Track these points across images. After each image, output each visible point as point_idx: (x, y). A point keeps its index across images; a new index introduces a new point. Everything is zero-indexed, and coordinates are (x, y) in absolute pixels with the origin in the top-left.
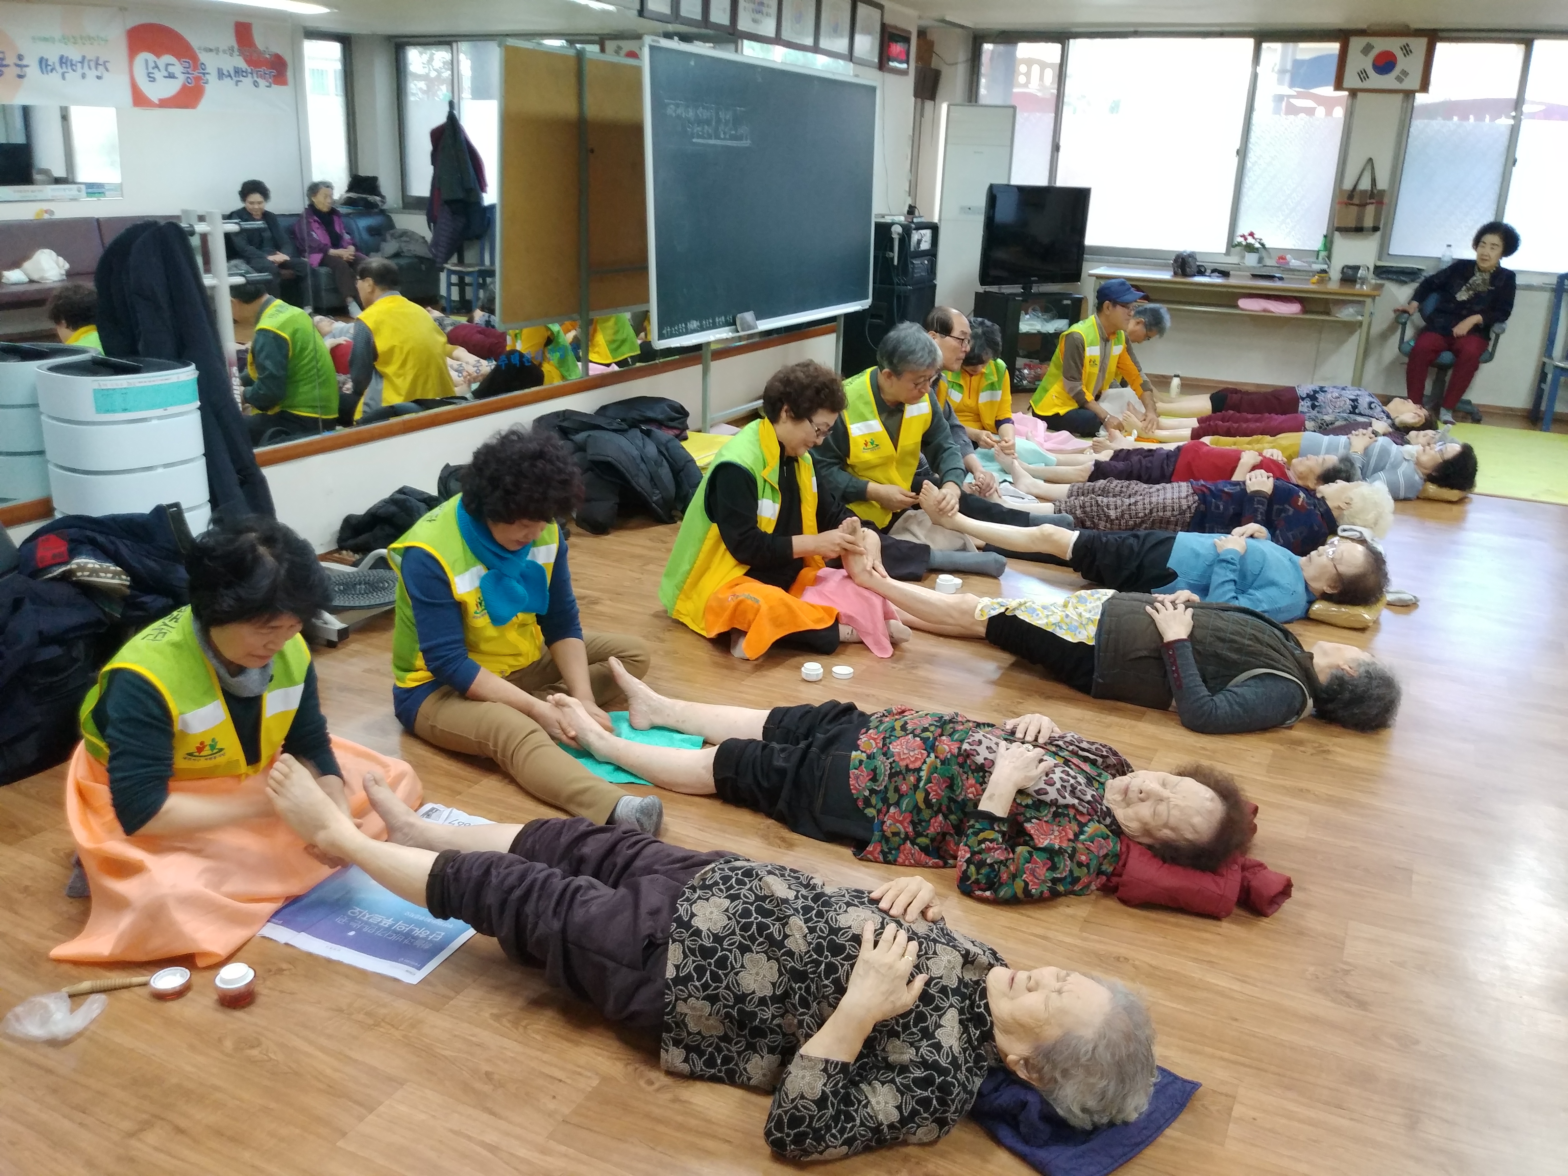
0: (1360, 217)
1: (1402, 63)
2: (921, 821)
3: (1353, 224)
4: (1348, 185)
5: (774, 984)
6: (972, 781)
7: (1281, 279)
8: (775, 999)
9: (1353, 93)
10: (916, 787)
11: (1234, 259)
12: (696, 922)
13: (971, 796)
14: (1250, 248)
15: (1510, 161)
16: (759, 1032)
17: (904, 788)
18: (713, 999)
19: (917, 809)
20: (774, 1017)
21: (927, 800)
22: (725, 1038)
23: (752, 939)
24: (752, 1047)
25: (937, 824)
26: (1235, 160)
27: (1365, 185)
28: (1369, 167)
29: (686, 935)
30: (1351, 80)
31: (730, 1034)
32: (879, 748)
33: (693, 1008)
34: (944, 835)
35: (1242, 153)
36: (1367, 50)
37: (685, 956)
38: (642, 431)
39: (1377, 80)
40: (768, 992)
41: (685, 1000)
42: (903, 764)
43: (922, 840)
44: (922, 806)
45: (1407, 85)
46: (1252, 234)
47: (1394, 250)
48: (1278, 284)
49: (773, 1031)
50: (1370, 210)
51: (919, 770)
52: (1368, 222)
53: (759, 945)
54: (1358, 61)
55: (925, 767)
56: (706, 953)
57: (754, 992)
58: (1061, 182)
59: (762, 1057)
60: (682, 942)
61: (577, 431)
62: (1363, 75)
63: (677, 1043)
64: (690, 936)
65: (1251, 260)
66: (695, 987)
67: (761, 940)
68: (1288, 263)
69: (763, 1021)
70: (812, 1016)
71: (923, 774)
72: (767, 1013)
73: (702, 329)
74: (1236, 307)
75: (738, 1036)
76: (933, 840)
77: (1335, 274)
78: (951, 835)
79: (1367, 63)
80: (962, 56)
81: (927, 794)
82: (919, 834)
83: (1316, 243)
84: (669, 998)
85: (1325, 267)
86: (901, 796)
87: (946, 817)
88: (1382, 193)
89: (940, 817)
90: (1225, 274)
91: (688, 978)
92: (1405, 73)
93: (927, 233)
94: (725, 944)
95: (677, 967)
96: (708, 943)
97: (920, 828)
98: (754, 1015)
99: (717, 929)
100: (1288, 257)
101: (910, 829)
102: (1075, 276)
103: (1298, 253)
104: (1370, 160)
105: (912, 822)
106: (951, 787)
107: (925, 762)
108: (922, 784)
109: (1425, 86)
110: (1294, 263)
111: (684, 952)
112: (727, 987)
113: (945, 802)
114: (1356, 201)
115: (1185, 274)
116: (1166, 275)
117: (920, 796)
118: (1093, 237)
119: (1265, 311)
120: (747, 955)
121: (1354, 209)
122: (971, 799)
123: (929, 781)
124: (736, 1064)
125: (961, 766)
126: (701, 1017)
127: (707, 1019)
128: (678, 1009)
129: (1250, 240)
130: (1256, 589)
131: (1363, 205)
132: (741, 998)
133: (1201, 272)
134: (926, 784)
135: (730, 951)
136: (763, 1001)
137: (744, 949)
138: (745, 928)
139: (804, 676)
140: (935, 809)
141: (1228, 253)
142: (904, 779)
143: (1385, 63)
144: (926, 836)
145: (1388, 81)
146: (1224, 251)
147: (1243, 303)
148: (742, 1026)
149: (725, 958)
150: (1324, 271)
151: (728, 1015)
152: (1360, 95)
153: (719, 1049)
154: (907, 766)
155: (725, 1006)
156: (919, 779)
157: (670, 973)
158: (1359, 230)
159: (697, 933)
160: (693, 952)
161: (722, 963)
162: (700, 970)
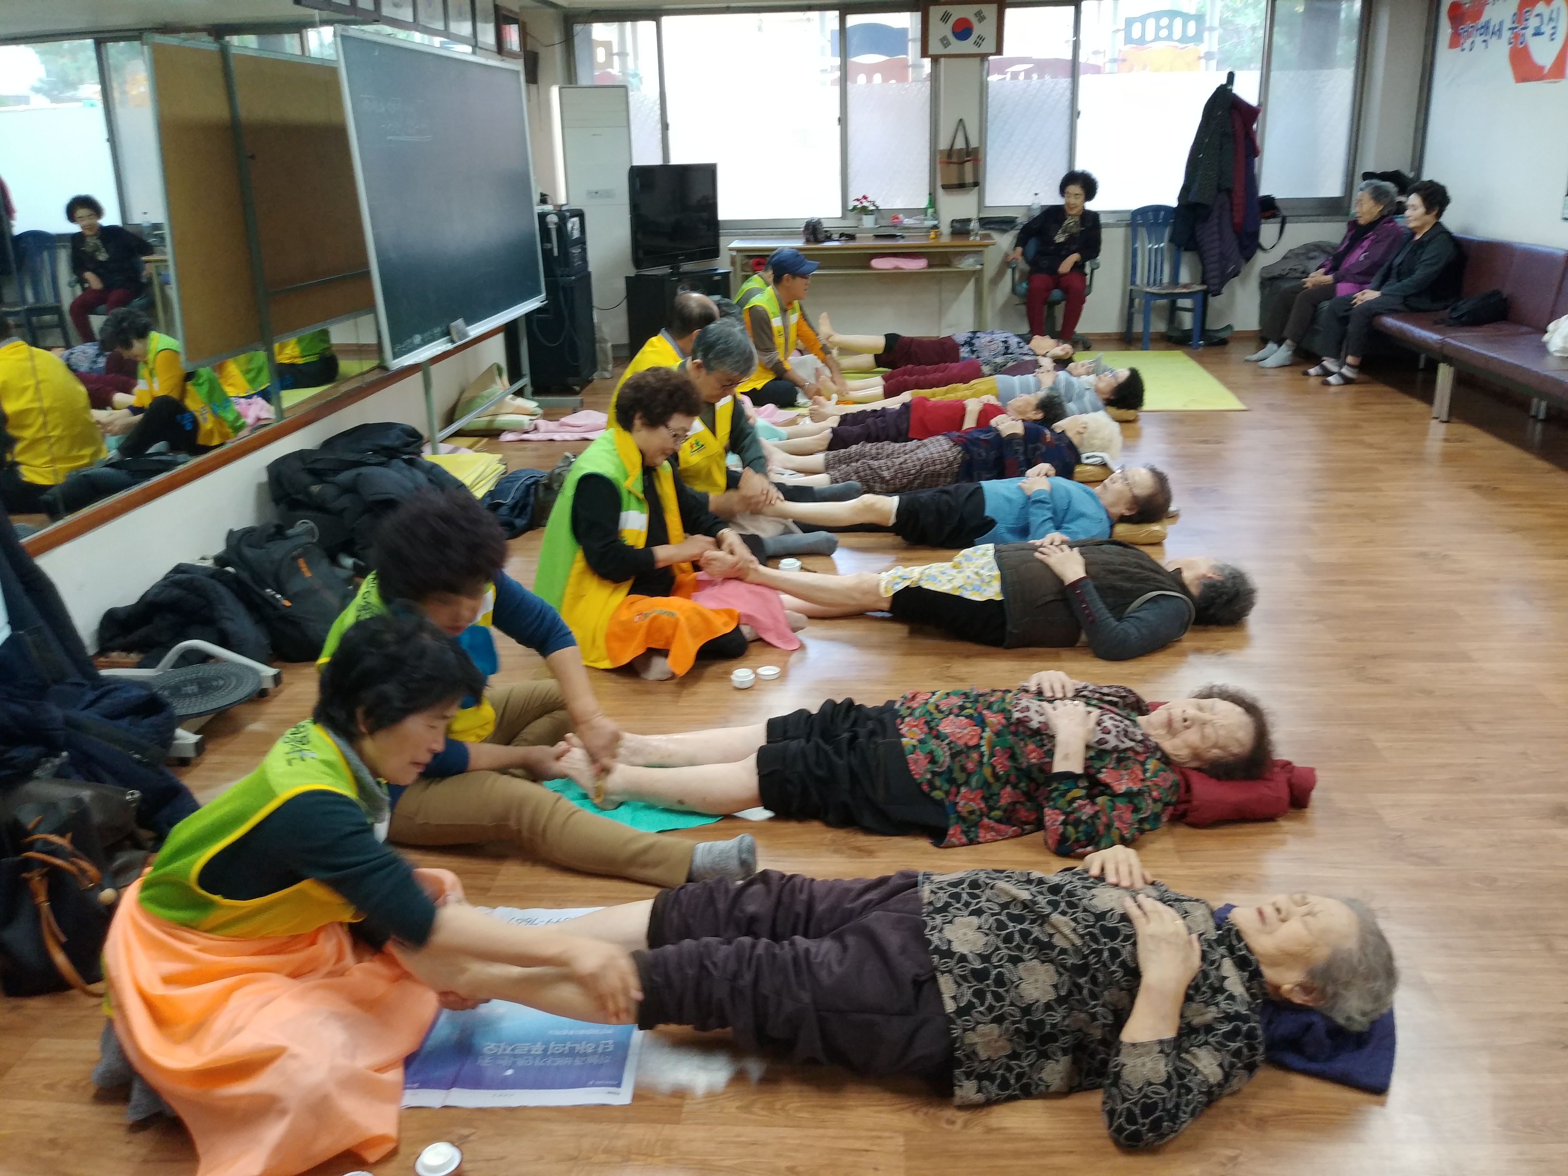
0: (961, 174)
1: (978, 29)
2: (992, 795)
3: (955, 181)
4: (944, 145)
5: (1055, 986)
6: (1031, 747)
7: (902, 237)
8: (1061, 1000)
9: (935, 59)
10: (981, 763)
11: (850, 222)
12: (957, 948)
13: (1034, 761)
14: (864, 210)
15: (1074, 114)
16: (1052, 1038)
17: (970, 766)
18: (999, 1020)
19: (986, 784)
20: (1064, 1018)
21: (995, 775)
22: (1015, 1056)
23: (1019, 948)
24: (1044, 1055)
25: (1007, 795)
26: (837, 129)
27: (960, 144)
28: (961, 127)
29: (952, 963)
30: (935, 47)
31: (1019, 1050)
32: (926, 734)
33: (983, 1035)
34: (1014, 803)
35: (843, 121)
36: (945, 18)
37: (959, 985)
38: (405, 461)
39: (958, 46)
40: (1051, 996)
41: (973, 1029)
42: (961, 742)
43: (997, 813)
44: (991, 780)
45: (982, 50)
46: (865, 197)
47: (989, 201)
48: (901, 242)
49: (1064, 1033)
50: (968, 166)
51: (978, 746)
52: (969, 179)
53: (1030, 950)
54: (940, 30)
55: (983, 742)
56: (980, 975)
57: (1037, 1001)
58: (677, 159)
59: (1057, 1061)
60: (950, 972)
61: (336, 472)
62: (945, 42)
63: (968, 1076)
64: (958, 963)
65: (868, 222)
66: (980, 1012)
67: (1028, 946)
68: (901, 222)
69: (1054, 1026)
70: (1103, 1006)
71: (983, 749)
72: (1057, 1017)
73: (425, 342)
74: (869, 267)
75: (1027, 1048)
76: (1005, 811)
77: (945, 229)
78: (1021, 803)
79: (946, 30)
80: (557, 37)
81: (994, 767)
82: (991, 809)
83: (923, 202)
84: (957, 1033)
85: (936, 222)
86: (969, 774)
87: (1015, 787)
88: (976, 151)
89: (1009, 789)
90: (851, 237)
91: (970, 1006)
92: (981, 38)
93: (576, 220)
94: (994, 960)
95: (954, 998)
96: (978, 965)
97: (991, 803)
98: (1042, 1022)
99: (979, 948)
100: (901, 216)
101: (983, 805)
102: (714, 252)
103: (910, 212)
104: (961, 120)
105: (984, 798)
106: (1013, 757)
107: (981, 738)
108: (985, 759)
109: (999, 51)
110: (908, 221)
111: (956, 982)
112: (1012, 1004)
113: (1013, 773)
114: (955, 159)
115: (817, 241)
116: (799, 243)
117: (987, 771)
118: (724, 213)
119: (896, 268)
120: (1021, 966)
121: (954, 168)
122: (1034, 765)
123: (992, 755)
124: (1030, 1078)
125: (1015, 734)
126: (989, 1042)
127: (996, 1041)
128: (967, 1041)
129: (865, 204)
130: (1068, 523)
131: (962, 163)
132: (1027, 1010)
133: (829, 238)
134: (990, 759)
135: (1001, 966)
136: (1048, 1007)
137: (1015, 960)
138: (1008, 939)
139: (737, 685)
140: (1004, 780)
141: (844, 217)
142: (968, 757)
143: (963, 31)
144: (998, 809)
145: (967, 46)
146: (840, 215)
147: (876, 263)
148: (1029, 1037)
149: (1000, 975)
150: (935, 227)
151: (1018, 1031)
152: (942, 60)
153: (1009, 1069)
154: (966, 744)
155: (1014, 1023)
156: (982, 755)
157: (950, 1006)
158: (961, 186)
159: (963, 958)
160: (964, 978)
161: (1000, 981)
162: (979, 994)
